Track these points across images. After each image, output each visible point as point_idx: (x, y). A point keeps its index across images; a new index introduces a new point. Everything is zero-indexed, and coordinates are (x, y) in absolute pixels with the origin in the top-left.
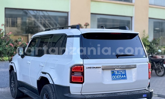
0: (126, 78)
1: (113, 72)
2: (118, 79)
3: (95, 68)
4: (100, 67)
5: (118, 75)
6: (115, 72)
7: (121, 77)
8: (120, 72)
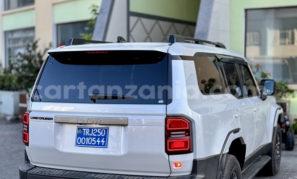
0: (104, 145)
1: (82, 129)
2: (88, 144)
3: (43, 118)
5: (89, 136)
6: (85, 130)
7: (94, 142)
8: (95, 131)
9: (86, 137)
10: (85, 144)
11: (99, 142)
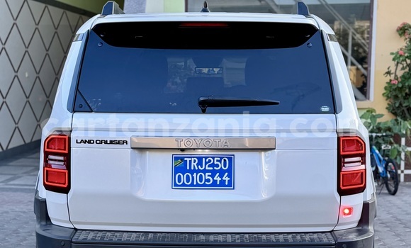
0: (230, 184)
1: (182, 159)
2: (198, 185)
3: (106, 142)
4: (125, 142)
5: (198, 171)
6: (188, 160)
7: (209, 180)
8: (210, 161)
9: (192, 172)
10: (192, 185)
11: (219, 179)
